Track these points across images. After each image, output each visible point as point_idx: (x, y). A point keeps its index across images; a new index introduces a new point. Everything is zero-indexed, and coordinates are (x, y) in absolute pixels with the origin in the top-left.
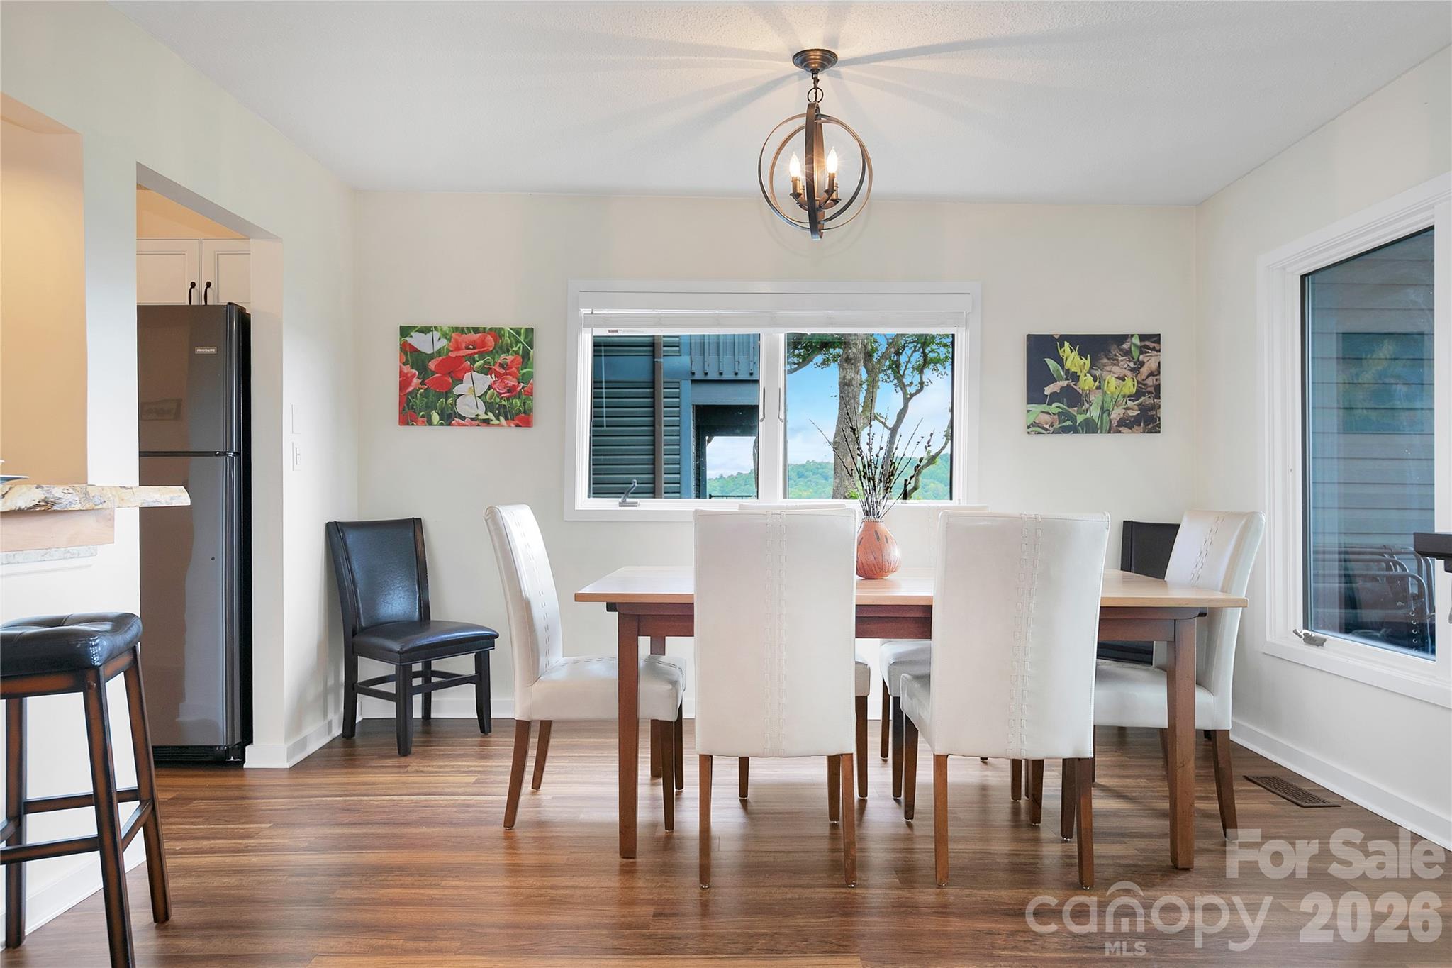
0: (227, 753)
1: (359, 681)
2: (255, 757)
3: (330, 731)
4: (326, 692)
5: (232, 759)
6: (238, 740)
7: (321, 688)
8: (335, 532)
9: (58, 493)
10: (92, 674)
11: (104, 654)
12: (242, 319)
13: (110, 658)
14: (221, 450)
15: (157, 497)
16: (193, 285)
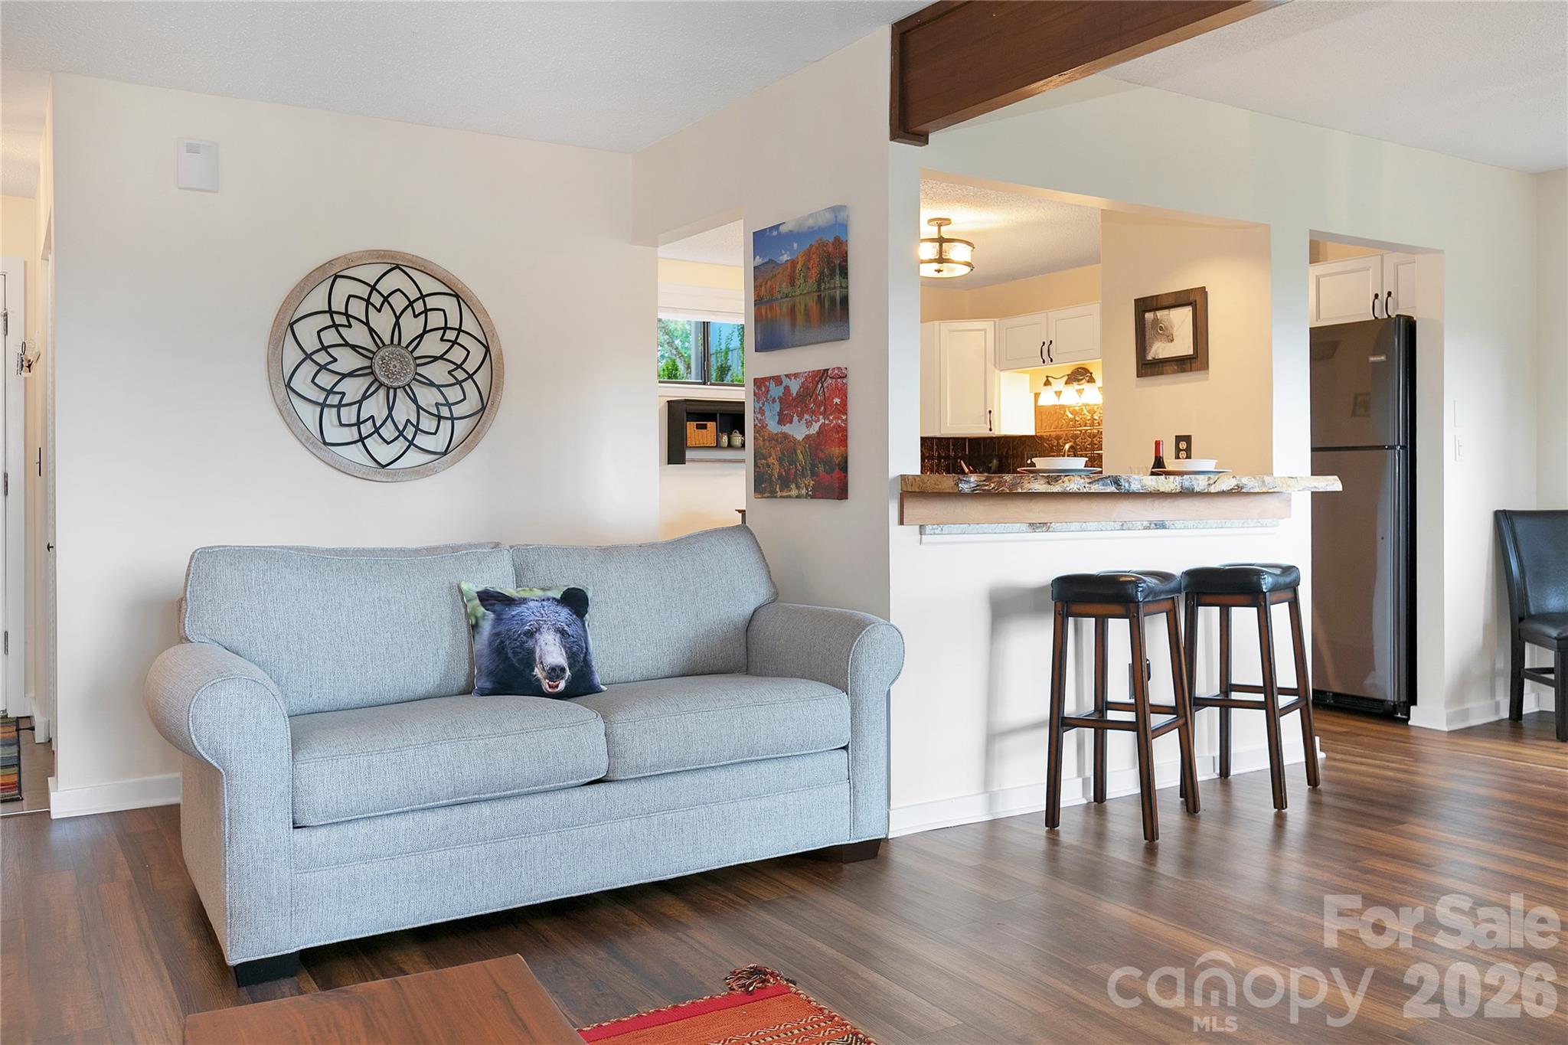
0: (1395, 708)
1: (1527, 666)
2: (1418, 716)
3: (1496, 711)
4: (1493, 675)
5: (1399, 715)
6: (1403, 698)
7: (1489, 668)
8: (1504, 521)
9: (1245, 481)
10: (1262, 596)
11: (1269, 586)
12: (1409, 326)
13: (1275, 589)
14: (1390, 444)
15: (1315, 484)
16: (1376, 296)
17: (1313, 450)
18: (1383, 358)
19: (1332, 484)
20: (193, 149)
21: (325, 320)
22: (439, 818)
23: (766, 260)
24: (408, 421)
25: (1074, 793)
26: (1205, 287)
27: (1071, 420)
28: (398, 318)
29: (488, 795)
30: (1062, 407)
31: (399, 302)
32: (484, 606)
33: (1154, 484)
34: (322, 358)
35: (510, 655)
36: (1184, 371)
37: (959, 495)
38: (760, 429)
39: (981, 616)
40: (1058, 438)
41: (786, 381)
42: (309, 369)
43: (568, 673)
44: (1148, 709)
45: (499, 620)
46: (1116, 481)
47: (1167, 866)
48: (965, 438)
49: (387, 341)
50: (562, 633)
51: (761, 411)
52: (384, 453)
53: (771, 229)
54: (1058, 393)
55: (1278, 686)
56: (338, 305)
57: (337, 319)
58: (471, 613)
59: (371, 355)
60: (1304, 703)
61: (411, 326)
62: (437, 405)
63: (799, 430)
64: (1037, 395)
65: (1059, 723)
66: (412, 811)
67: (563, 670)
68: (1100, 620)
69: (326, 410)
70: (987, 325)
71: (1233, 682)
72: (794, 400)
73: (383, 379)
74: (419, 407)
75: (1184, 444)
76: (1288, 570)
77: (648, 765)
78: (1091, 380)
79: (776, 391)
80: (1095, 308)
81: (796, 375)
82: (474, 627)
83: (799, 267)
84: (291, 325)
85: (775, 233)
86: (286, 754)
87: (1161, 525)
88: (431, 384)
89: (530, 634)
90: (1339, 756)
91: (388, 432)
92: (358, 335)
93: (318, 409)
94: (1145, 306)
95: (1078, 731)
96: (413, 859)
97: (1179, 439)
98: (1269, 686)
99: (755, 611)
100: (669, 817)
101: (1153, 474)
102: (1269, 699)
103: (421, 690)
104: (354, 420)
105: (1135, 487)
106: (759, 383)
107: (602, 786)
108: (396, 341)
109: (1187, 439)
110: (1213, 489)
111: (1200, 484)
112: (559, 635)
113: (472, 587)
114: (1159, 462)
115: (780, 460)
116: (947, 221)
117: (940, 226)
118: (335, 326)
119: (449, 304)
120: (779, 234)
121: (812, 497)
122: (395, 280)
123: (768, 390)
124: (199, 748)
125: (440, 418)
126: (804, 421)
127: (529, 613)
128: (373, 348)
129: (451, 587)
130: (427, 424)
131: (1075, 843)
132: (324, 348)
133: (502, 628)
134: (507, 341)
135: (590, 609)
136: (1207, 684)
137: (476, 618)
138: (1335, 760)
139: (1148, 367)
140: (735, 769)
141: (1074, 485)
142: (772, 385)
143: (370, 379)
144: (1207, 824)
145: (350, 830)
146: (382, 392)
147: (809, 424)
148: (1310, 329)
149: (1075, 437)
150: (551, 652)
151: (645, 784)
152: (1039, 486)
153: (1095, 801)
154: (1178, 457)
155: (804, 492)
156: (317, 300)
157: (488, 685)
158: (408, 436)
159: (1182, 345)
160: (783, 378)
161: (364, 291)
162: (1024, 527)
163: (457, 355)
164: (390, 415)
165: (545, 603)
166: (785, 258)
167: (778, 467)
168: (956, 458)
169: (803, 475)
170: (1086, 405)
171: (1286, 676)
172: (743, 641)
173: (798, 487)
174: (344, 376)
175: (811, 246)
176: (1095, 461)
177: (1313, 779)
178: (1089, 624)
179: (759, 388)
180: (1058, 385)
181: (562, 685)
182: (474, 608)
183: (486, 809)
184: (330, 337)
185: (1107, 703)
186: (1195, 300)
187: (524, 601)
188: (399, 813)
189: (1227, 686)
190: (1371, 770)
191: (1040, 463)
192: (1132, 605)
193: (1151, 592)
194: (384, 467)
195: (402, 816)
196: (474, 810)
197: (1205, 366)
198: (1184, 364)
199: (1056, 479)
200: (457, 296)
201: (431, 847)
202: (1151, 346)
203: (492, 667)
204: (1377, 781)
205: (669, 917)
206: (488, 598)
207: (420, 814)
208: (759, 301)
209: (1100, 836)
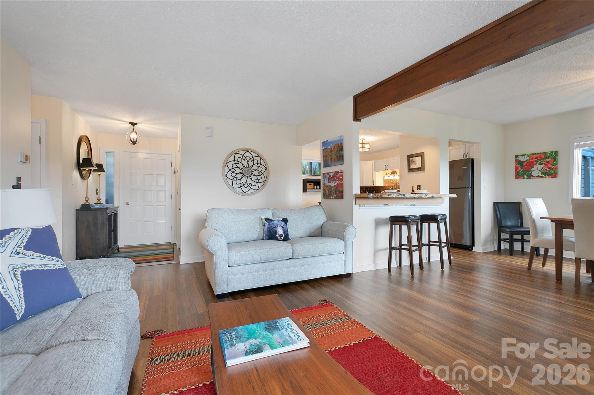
0: (469, 247)
1: (502, 238)
2: (475, 249)
3: (494, 248)
4: (493, 240)
5: (470, 249)
6: (471, 245)
7: (492, 238)
8: (496, 205)
9: (434, 195)
10: (438, 221)
11: (440, 219)
12: (473, 160)
13: (441, 219)
14: (468, 187)
15: (450, 196)
16: (464, 154)
17: (449, 188)
18: (466, 168)
19: (455, 196)
20: (208, 128)
21: (234, 162)
22: (258, 265)
23: (325, 148)
24: (250, 183)
25: (394, 264)
26: (423, 152)
27: (392, 182)
28: (248, 162)
29: (267, 261)
30: (390, 180)
31: (248, 158)
32: (266, 221)
33: (413, 195)
34: (233, 170)
35: (272, 232)
36: (419, 171)
37: (368, 198)
38: (324, 184)
39: (373, 225)
40: (389, 186)
41: (330, 174)
42: (230, 172)
43: (284, 236)
44: (412, 246)
45: (269, 224)
46: (404, 195)
47: (416, 281)
48: (368, 187)
49: (246, 167)
50: (282, 227)
51: (324, 180)
52: (245, 190)
53: (326, 141)
54: (389, 177)
55: (442, 241)
56: (236, 159)
57: (236, 162)
58: (264, 223)
59: (242, 169)
60: (448, 245)
61: (251, 163)
62: (256, 180)
63: (333, 184)
64: (384, 177)
65: (391, 249)
66: (252, 264)
67: (283, 235)
68: (400, 226)
69: (234, 181)
70: (373, 162)
71: (431, 240)
72: (331, 178)
73: (245, 174)
74: (252, 180)
75: (419, 187)
76: (444, 215)
77: (301, 255)
78: (396, 174)
79: (327, 176)
80: (397, 158)
81: (332, 172)
82: (264, 226)
83: (332, 149)
84: (227, 164)
85: (327, 142)
86: (227, 251)
87: (414, 205)
88: (255, 175)
89: (276, 227)
90: (456, 258)
91: (246, 185)
92: (240, 165)
93: (232, 181)
94: (409, 157)
95: (395, 251)
96: (252, 274)
97: (418, 186)
98: (440, 241)
99: (323, 223)
100: (305, 267)
101: (412, 193)
102: (440, 244)
103: (253, 239)
104: (239, 183)
105: (408, 196)
106: (324, 174)
107: (291, 260)
108: (248, 167)
109: (420, 186)
110: (426, 197)
111: (423, 196)
112: (282, 228)
113: (264, 217)
114: (413, 191)
115: (328, 191)
116: (364, 139)
117: (363, 140)
118: (235, 164)
119: (258, 159)
120: (328, 142)
121: (335, 199)
122: (248, 154)
123: (326, 176)
124: (209, 250)
125: (256, 182)
126: (334, 182)
127: (275, 223)
128: (243, 168)
129: (259, 217)
130: (254, 184)
131: (395, 275)
132: (233, 168)
133: (270, 226)
134: (270, 166)
135: (288, 222)
136: (425, 241)
137: (265, 224)
138: (455, 258)
139: (410, 170)
140: (320, 257)
141: (395, 196)
142: (327, 174)
143: (242, 174)
144: (425, 272)
145: (239, 267)
146: (245, 177)
147: (335, 183)
148: (449, 161)
149: (393, 186)
150: (280, 231)
151: (300, 259)
152: (386, 196)
153: (399, 266)
154: (417, 190)
155: (334, 197)
156: (232, 158)
157: (267, 238)
158: (250, 186)
159: (419, 165)
160: (329, 173)
161: (241, 156)
162: (383, 205)
163: (260, 169)
164: (246, 182)
165: (279, 221)
166: (329, 147)
167: (328, 192)
168: (366, 191)
169: (334, 194)
170: (395, 179)
171: (444, 239)
172: (320, 230)
173: (332, 197)
174: (237, 174)
175: (335, 144)
176: (399, 191)
177: (450, 263)
178: (398, 227)
179: (324, 175)
180: (389, 175)
181: (282, 238)
182: (264, 222)
183: (267, 264)
184: (234, 166)
185: (402, 244)
186: (421, 155)
187: (274, 220)
188: (249, 264)
189: (429, 241)
190: (464, 261)
191: (386, 191)
192: (408, 223)
193: (412, 219)
194: (245, 193)
195: (250, 265)
196: (264, 264)
197: (424, 170)
198: (418, 169)
199: (390, 195)
200: (260, 157)
201: (256, 272)
202: (411, 165)
203: (268, 234)
204: (466, 263)
205: (305, 288)
206: (267, 220)
207: (253, 264)
208: (324, 157)
209: (400, 274)
